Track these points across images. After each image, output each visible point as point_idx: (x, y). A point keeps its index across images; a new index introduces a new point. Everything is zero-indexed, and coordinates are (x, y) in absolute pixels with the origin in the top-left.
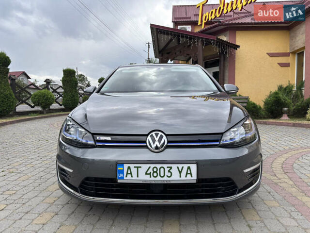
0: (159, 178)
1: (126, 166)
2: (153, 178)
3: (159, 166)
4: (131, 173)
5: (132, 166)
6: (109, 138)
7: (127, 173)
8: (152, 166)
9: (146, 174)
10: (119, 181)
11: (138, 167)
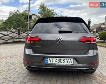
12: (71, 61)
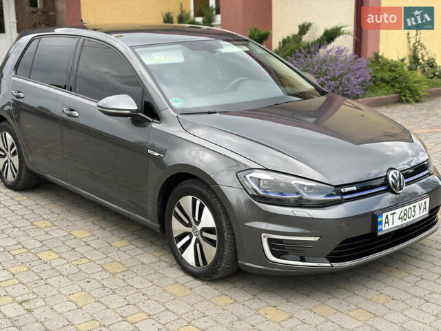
0: (408, 220)
1: (384, 215)
2: (404, 222)
3: (407, 207)
4: (388, 222)
5: (389, 213)
6: (355, 188)
7: (386, 223)
8: (403, 209)
9: (399, 219)
10: (380, 234)
11: (393, 214)
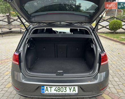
12: (74, 90)
